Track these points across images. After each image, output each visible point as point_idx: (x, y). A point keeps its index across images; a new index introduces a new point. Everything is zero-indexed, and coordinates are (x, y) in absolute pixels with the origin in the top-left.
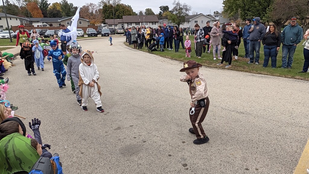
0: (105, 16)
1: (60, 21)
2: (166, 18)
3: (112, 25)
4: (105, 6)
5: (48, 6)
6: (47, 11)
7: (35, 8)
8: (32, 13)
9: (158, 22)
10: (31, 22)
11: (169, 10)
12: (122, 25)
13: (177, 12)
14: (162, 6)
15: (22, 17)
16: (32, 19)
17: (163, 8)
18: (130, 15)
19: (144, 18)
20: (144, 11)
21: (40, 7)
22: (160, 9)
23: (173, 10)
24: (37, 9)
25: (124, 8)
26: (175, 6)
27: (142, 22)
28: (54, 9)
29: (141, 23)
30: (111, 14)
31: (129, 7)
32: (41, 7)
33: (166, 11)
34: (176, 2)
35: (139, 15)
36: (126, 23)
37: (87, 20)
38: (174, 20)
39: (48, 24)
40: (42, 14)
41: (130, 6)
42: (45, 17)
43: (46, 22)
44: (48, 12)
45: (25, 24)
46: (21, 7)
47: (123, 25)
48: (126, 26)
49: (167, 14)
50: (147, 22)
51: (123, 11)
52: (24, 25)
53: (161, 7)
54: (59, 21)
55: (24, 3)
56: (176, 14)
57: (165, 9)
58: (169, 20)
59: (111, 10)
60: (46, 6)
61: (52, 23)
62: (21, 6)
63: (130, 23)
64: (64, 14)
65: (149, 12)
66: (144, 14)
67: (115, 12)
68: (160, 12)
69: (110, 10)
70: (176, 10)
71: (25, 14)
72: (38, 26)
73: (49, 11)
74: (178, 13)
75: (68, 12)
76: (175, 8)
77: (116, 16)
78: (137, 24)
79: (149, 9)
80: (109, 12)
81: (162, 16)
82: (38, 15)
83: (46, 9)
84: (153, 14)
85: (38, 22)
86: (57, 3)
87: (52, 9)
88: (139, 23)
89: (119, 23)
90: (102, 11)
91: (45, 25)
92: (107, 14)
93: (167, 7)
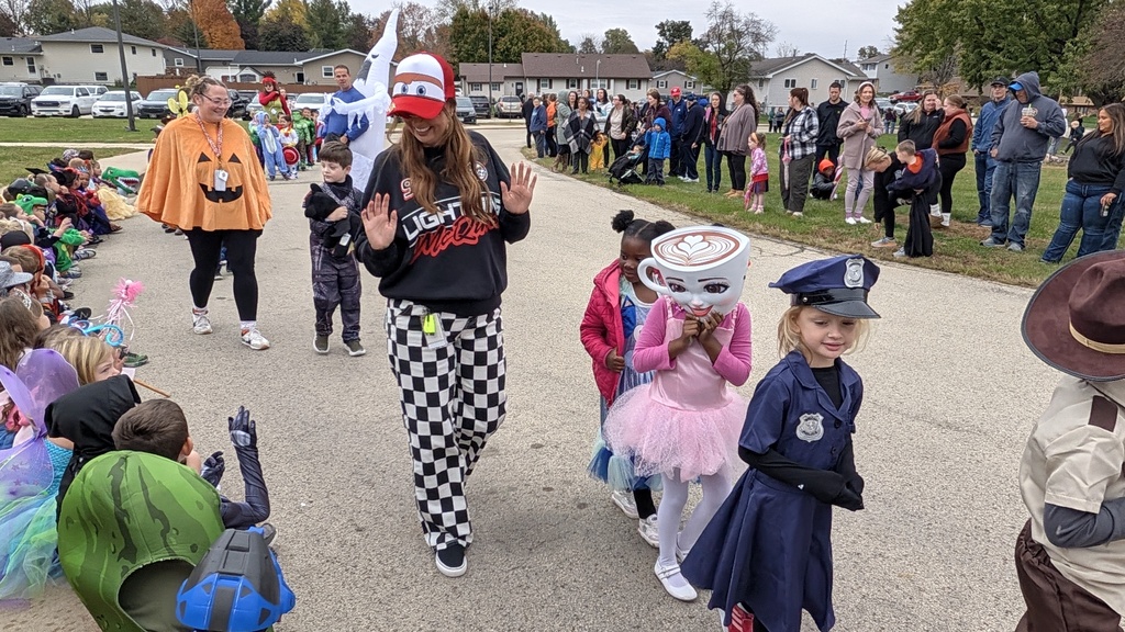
0: (460, 51)
1: (301, 63)
2: (680, 64)
3: (481, 84)
4: (463, 15)
5: (262, 10)
6: (257, 26)
7: (218, 16)
8: (206, 33)
9: (647, 80)
10: (203, 64)
11: (693, 39)
12: (517, 84)
13: (722, 46)
14: (667, 21)
15: (172, 46)
16: (205, 54)
17: (669, 30)
18: (549, 51)
19: (599, 62)
20: (599, 38)
21: (237, 12)
22: (659, 31)
23: (708, 36)
24: (226, 18)
25: (529, 25)
26: (714, 22)
27: (589, 79)
28: (282, 20)
29: (585, 82)
30: (481, 45)
31: (547, 21)
32: (239, 12)
33: (681, 42)
34: (721, 10)
35: (580, 52)
36: (531, 78)
38: (707, 76)
39: (261, 74)
40: (242, 36)
41: (551, 18)
42: (249, 47)
43: (252, 67)
44: (260, 31)
45: (181, 70)
46: (172, 11)
47: (520, 87)
48: (531, 89)
49: (685, 51)
50: (609, 79)
51: (526, 37)
52: (178, 74)
53: (661, 26)
54: (296, 63)
56: (718, 53)
57: (679, 31)
58: (691, 73)
59: (482, 32)
60: (256, 8)
61: (272, 70)
62: (172, 8)
63: (545, 78)
64: (315, 38)
65: (618, 43)
66: (599, 48)
67: (496, 40)
68: (659, 43)
69: (478, 30)
70: (720, 38)
71: (184, 35)
73: (265, 27)
74: (724, 50)
75: (330, 32)
76: (713, 30)
77: (497, 51)
79: (618, 30)
80: (473, 36)
81: (664, 57)
82: (228, 38)
83: (256, 19)
84: (632, 49)
85: (225, 63)
87: (275, 19)
88: (580, 80)
89: (506, 78)
90: (449, 34)
91: (250, 75)
92: (466, 43)
93: (686, 24)
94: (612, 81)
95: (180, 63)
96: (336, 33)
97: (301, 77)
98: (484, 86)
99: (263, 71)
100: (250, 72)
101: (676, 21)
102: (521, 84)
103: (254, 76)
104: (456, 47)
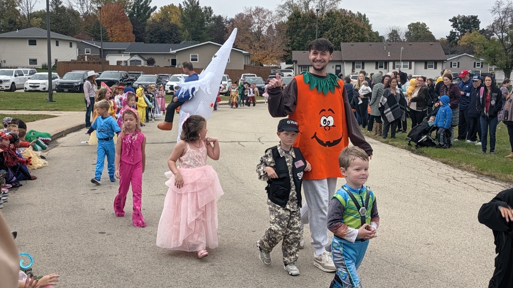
0: (294, 42)
1: (175, 51)
2: (469, 49)
3: (309, 67)
4: (297, 18)
5: (149, 14)
6: (145, 25)
7: (118, 18)
8: (108, 31)
9: (442, 62)
10: (104, 52)
11: (481, 29)
12: (337, 66)
13: (505, 34)
14: (459, 16)
15: (84, 39)
16: (107, 46)
17: (460, 23)
18: (363, 41)
19: (402, 48)
20: (403, 28)
21: (131, 15)
22: (452, 23)
23: (493, 27)
24: (123, 20)
25: (347, 21)
26: (497, 16)
27: (394, 62)
28: (163, 20)
29: (391, 64)
30: (309, 37)
31: (362, 18)
32: (133, 16)
33: (470, 32)
34: (503, 7)
35: (388, 40)
36: (347, 62)
37: (244, 52)
38: (492, 58)
39: (145, 60)
40: (134, 32)
41: (365, 15)
42: (138, 40)
43: (139, 55)
44: (147, 29)
45: (88, 56)
46: (86, 16)
47: (338, 68)
48: (347, 70)
49: (474, 39)
50: (410, 61)
51: (344, 31)
52: (86, 60)
53: (454, 21)
54: (171, 52)
55: (95, 5)
56: (501, 40)
57: (467, 24)
58: (479, 56)
59: (311, 28)
60: (145, 12)
61: (153, 57)
62: (87, 13)
63: (359, 61)
64: (187, 33)
65: (419, 33)
66: (402, 37)
67: (321, 33)
68: (452, 32)
69: (307, 26)
70: (503, 29)
71: (93, 32)
72: (119, 63)
73: (151, 26)
74: (507, 38)
75: (197, 29)
76: (497, 22)
78: (381, 67)
79: (418, 23)
80: (303, 31)
81: (456, 44)
82: (124, 34)
83: (145, 20)
84: (430, 37)
85: (120, 52)
86: (172, 6)
87: (158, 20)
88: (386, 62)
90: (285, 29)
91: (137, 61)
92: (298, 36)
93: (475, 18)
94: (413, 63)
95: (88, 52)
96: (201, 29)
97: (174, 62)
100: (136, 58)
101: (466, 15)
102: (340, 67)
103: (140, 61)
104: (291, 39)
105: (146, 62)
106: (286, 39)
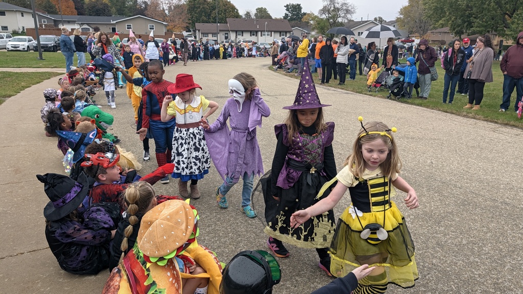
0: (193, 17)
1: (115, 22)
3: (208, 34)
6: (83, 3)
8: (57, 7)
9: (289, 32)
10: (56, 23)
11: (302, 12)
12: (225, 34)
14: (290, 4)
16: (58, 17)
17: (291, 8)
18: (237, 18)
19: (266, 23)
22: (286, 8)
23: (322, 11)
25: (226, 4)
26: (326, 4)
27: (261, 31)
28: (98, 0)
29: (259, 33)
30: (203, 14)
36: (232, 31)
37: (164, 23)
39: (92, 28)
40: (76, 8)
42: (81, 14)
43: (88, 24)
44: (86, 6)
45: (45, 25)
47: (226, 35)
48: (232, 36)
51: (225, 10)
52: (44, 27)
53: (287, 6)
54: (112, 22)
57: (295, 8)
61: (98, 26)
63: (240, 31)
64: (114, 10)
65: (262, 14)
67: (211, 12)
68: (286, 14)
69: (201, 7)
70: (328, 12)
71: (45, 8)
73: (89, 4)
74: (331, 17)
75: (121, 7)
76: (325, 7)
77: (211, 18)
80: (199, 10)
82: (68, 9)
87: (93, 0)
88: (257, 32)
89: (220, 31)
90: (187, 8)
91: (87, 28)
92: (196, 13)
93: (299, 5)
95: (45, 22)
96: (124, 8)
97: (114, 30)
98: (209, 35)
99: (93, 26)
100: (86, 26)
101: (294, 4)
102: (227, 34)
103: (89, 29)
104: (191, 15)
105: (93, 29)
106: (187, 15)
